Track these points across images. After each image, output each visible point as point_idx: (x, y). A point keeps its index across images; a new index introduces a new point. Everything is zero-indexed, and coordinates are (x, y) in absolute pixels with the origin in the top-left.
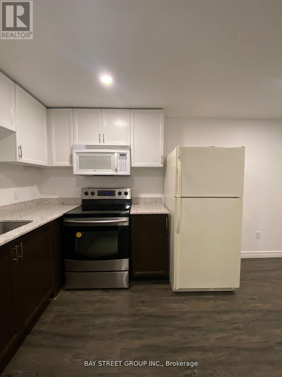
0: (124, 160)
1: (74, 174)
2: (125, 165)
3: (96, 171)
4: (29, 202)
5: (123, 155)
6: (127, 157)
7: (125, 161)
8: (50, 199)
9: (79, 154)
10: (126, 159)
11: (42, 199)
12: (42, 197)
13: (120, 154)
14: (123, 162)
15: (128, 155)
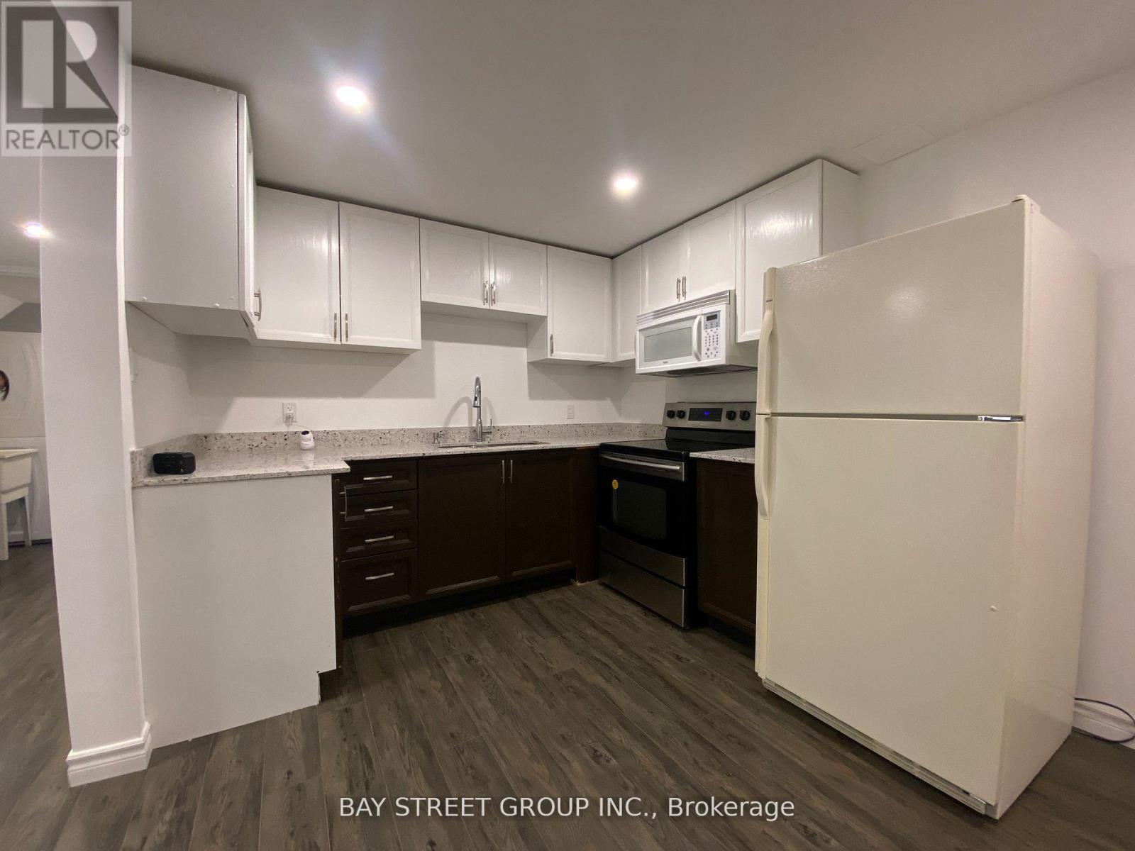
0: (714, 329)
1: (637, 372)
2: (715, 340)
3: (666, 362)
4: (592, 425)
5: (712, 317)
6: (719, 321)
7: (715, 333)
8: (629, 425)
9: (644, 332)
10: (718, 325)
11: (620, 424)
12: (622, 421)
13: (708, 317)
14: (711, 334)
15: (723, 317)
